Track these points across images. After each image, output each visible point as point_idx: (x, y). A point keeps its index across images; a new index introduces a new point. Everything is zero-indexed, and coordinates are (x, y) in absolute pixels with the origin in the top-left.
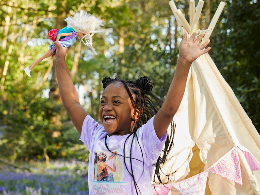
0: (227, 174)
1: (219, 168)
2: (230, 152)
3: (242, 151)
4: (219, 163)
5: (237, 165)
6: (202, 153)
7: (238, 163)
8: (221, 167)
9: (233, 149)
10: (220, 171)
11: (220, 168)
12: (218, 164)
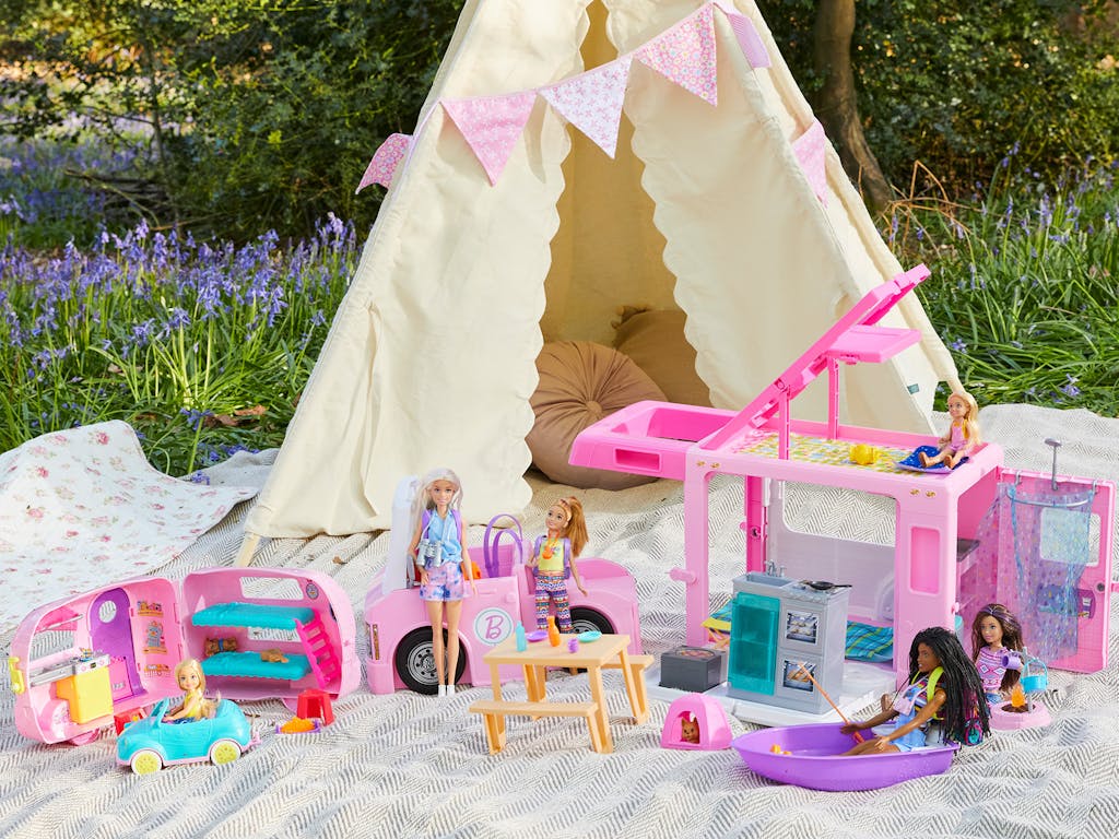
0: (680, 74)
1: (661, 54)
2: (695, 15)
3: (726, 14)
4: (662, 42)
5: (708, 54)
6: (614, 20)
7: (712, 47)
8: (667, 53)
9: (702, 9)
10: (663, 62)
11: (665, 56)
12: (659, 42)
